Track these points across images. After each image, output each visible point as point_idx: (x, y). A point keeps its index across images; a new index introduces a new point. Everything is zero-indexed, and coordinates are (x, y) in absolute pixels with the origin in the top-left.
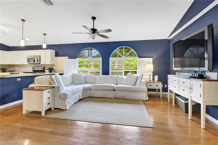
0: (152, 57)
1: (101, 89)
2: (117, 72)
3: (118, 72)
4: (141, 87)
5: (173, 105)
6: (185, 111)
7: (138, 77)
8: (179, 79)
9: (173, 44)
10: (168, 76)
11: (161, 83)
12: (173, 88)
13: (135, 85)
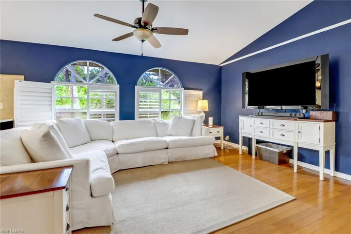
0: (201, 90)
1: (143, 149)
2: (147, 114)
3: (150, 114)
4: (203, 137)
5: (254, 157)
6: (277, 163)
7: (194, 121)
8: (272, 121)
9: (243, 74)
10: (241, 118)
11: (223, 128)
12: (253, 133)
13: (191, 135)
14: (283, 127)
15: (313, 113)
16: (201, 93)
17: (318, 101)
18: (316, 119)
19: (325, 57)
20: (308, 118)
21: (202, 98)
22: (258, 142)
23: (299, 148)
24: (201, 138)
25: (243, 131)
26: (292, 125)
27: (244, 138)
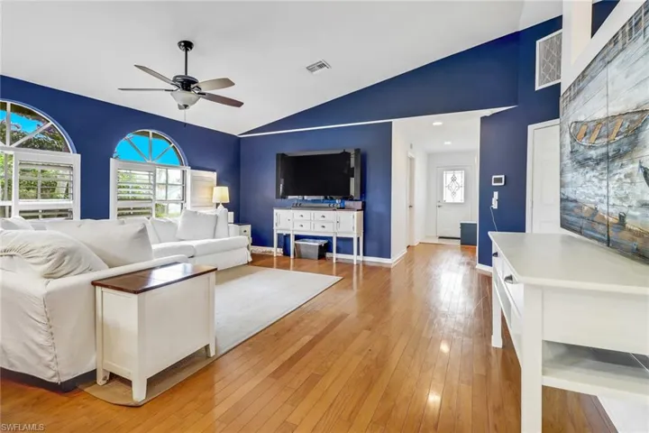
0: (214, 171)
3: (134, 209)
5: (292, 256)
6: (317, 258)
7: (217, 217)
8: (312, 212)
9: (278, 155)
10: (275, 211)
11: (250, 226)
12: (291, 229)
13: (214, 237)
14: (323, 219)
15: (347, 203)
16: (214, 176)
17: (352, 192)
18: (350, 209)
19: (357, 151)
20: (343, 208)
21: (215, 183)
22: (298, 238)
23: (338, 238)
24: (229, 241)
25: (279, 227)
26: (331, 215)
27: (279, 235)
